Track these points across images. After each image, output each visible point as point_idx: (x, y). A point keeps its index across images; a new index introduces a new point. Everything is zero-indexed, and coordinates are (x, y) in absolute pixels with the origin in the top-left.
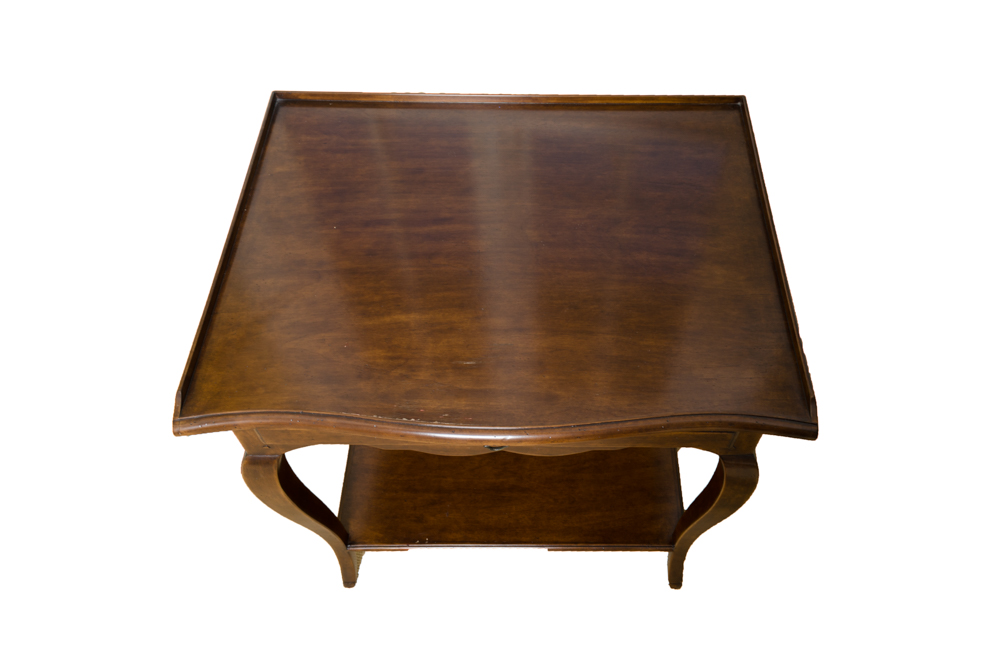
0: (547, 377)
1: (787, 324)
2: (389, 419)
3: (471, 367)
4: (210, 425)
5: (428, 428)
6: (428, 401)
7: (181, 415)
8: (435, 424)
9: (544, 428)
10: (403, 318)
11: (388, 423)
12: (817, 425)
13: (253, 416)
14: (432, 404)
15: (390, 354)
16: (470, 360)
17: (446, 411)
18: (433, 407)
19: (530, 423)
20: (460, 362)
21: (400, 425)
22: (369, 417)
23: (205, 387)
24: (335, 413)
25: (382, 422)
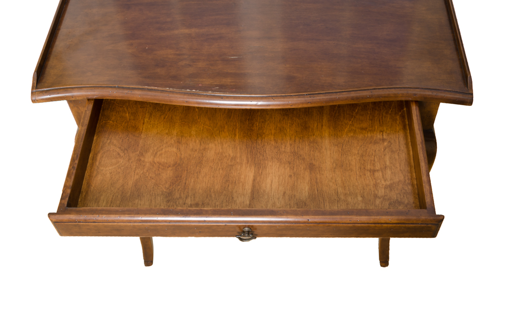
0: (288, 66)
1: (454, 36)
2: (178, 90)
3: (234, 60)
4: (49, 96)
5: (204, 96)
6: (204, 80)
7: (37, 88)
8: (210, 93)
9: (286, 96)
10: (187, 31)
11: (177, 93)
12: (472, 94)
13: (84, 89)
14: (207, 82)
15: (178, 52)
16: (234, 56)
17: (217, 86)
18: (208, 83)
19: (276, 92)
20: (228, 57)
21: (185, 94)
22: (164, 89)
23: (51, 72)
24: (140, 87)
25: (173, 92)
